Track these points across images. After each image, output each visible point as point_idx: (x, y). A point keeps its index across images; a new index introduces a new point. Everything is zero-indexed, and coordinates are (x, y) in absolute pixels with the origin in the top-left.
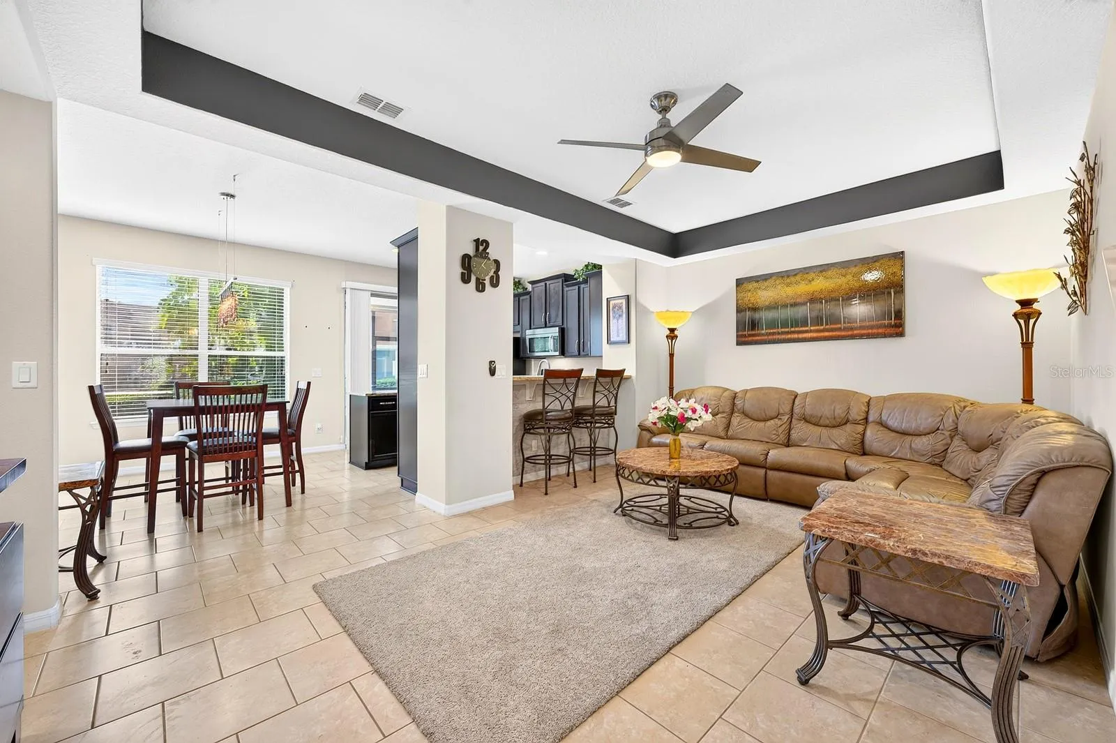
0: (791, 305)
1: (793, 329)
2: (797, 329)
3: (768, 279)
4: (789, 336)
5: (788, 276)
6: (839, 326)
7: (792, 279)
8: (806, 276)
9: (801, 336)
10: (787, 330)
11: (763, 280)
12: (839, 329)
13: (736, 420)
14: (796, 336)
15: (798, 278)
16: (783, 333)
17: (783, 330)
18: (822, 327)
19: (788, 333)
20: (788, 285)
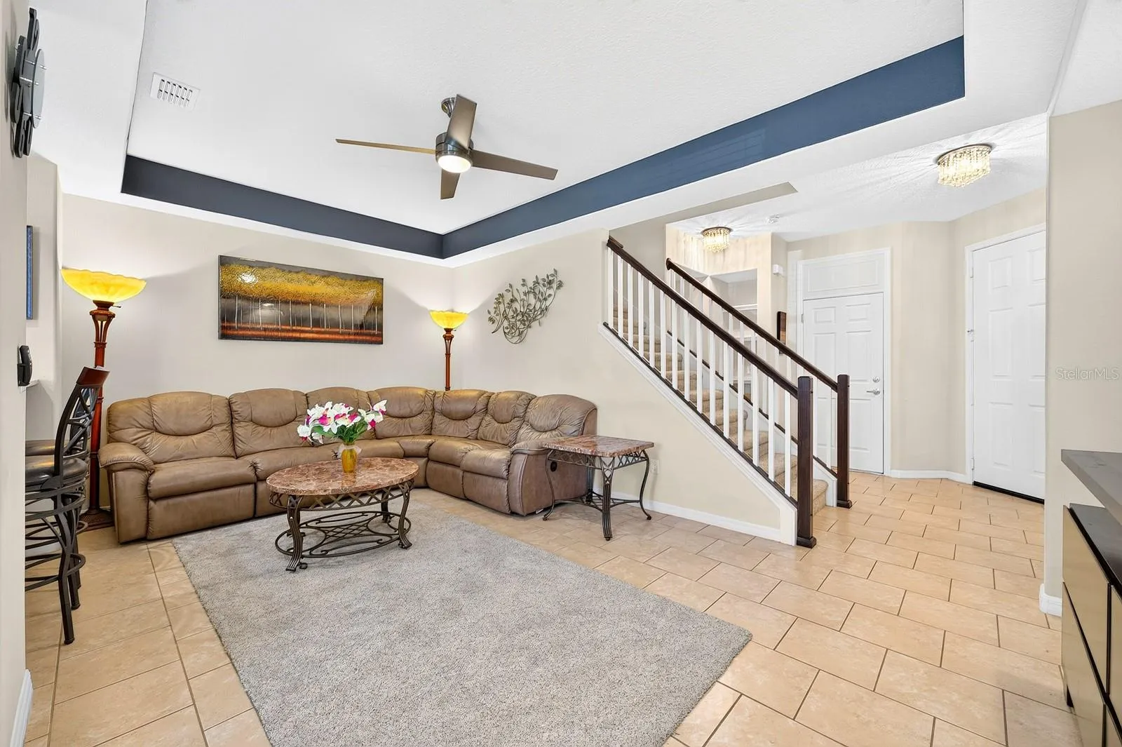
0: (293, 303)
1: (294, 328)
2: (299, 328)
3: (266, 268)
4: (290, 334)
5: (290, 272)
6: (338, 330)
7: (295, 276)
8: (308, 277)
9: (303, 335)
10: (288, 328)
11: (259, 267)
12: (337, 333)
13: (240, 430)
14: (297, 335)
15: (300, 276)
16: (283, 331)
17: (283, 327)
18: (323, 330)
19: (288, 331)
20: (290, 281)
